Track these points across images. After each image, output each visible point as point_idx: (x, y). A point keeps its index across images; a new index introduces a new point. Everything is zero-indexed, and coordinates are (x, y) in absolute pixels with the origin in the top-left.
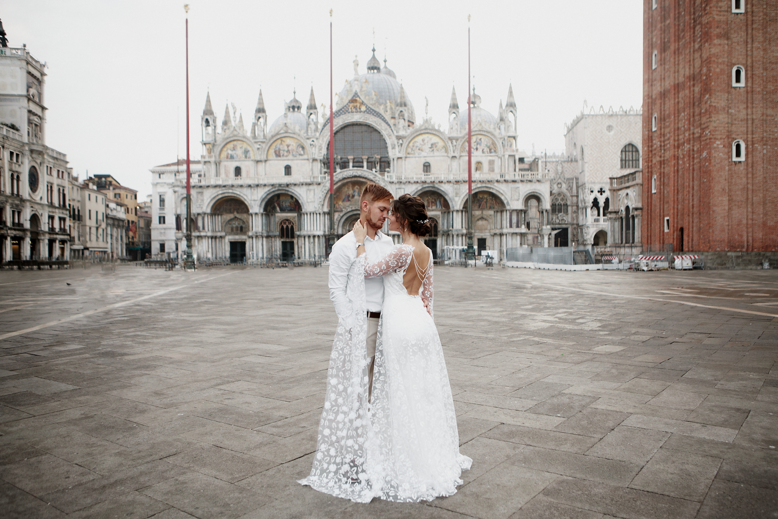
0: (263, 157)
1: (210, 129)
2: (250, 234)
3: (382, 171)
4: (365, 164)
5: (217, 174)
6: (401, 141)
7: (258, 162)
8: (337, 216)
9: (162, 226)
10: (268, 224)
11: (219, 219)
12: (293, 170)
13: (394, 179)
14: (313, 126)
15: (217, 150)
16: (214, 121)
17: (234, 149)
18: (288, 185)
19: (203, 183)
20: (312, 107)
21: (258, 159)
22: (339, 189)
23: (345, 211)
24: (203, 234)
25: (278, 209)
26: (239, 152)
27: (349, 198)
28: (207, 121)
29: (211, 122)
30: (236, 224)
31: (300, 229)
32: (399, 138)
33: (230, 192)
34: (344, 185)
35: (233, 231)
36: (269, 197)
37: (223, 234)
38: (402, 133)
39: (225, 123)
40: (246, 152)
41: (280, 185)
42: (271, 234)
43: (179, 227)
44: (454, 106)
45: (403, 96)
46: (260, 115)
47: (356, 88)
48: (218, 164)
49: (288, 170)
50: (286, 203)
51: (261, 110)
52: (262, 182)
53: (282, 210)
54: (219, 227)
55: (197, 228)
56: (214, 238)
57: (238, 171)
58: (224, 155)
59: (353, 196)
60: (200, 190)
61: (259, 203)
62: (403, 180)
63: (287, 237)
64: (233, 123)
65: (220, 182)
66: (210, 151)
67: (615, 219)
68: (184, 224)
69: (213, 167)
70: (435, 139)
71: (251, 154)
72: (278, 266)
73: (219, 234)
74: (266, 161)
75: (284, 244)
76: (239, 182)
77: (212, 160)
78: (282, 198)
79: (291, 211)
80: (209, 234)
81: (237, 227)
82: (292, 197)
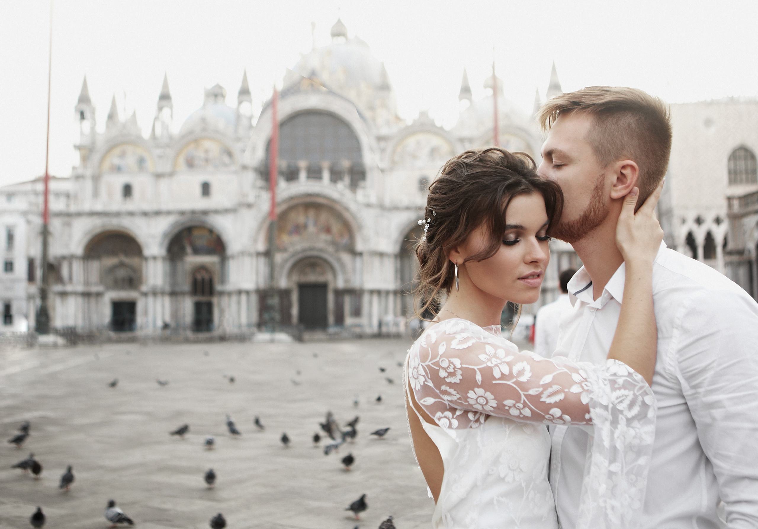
0: (167, 168)
1: (87, 125)
2: (144, 288)
3: (354, 185)
4: (326, 175)
5: (96, 194)
6: (383, 144)
7: (158, 176)
8: (279, 258)
9: (9, 276)
10: (173, 274)
11: (95, 266)
12: (214, 189)
13: (373, 199)
14: (245, 122)
15: (96, 158)
16: (93, 113)
17: (123, 155)
18: (205, 213)
19: (73, 208)
20: (245, 92)
21: (160, 169)
22: (283, 216)
23: (291, 250)
24: (69, 288)
25: (189, 250)
26: (130, 161)
27: (299, 229)
28: (82, 115)
29: (87, 114)
30: (122, 273)
31: (223, 281)
32: (380, 139)
33: (114, 223)
34: (291, 208)
35: (118, 284)
36: (176, 230)
37: (100, 288)
38: (384, 131)
39: (111, 117)
40: (141, 161)
41: (193, 212)
42: (178, 289)
43: (31, 277)
44: (466, 90)
45: (384, 75)
46: (164, 103)
47: (314, 63)
48: (96, 179)
49: (206, 189)
50: (202, 241)
51: (165, 97)
52: (164, 207)
53: (196, 251)
54: (94, 276)
55: (59, 279)
56: (86, 295)
57: (127, 190)
58: (107, 165)
59: (305, 226)
60: (66, 219)
61: (158, 240)
62: (387, 202)
63: (203, 293)
64: (122, 117)
65: (99, 207)
66: (85, 159)
67: (739, 264)
68: (39, 273)
69: (89, 185)
70: (436, 141)
71: (150, 165)
72: (187, 341)
73: (94, 289)
74: (171, 174)
75: (198, 306)
76: (130, 206)
77: (89, 172)
78: (196, 233)
79: (210, 251)
80: (80, 288)
81: (123, 280)
82: (211, 231)
